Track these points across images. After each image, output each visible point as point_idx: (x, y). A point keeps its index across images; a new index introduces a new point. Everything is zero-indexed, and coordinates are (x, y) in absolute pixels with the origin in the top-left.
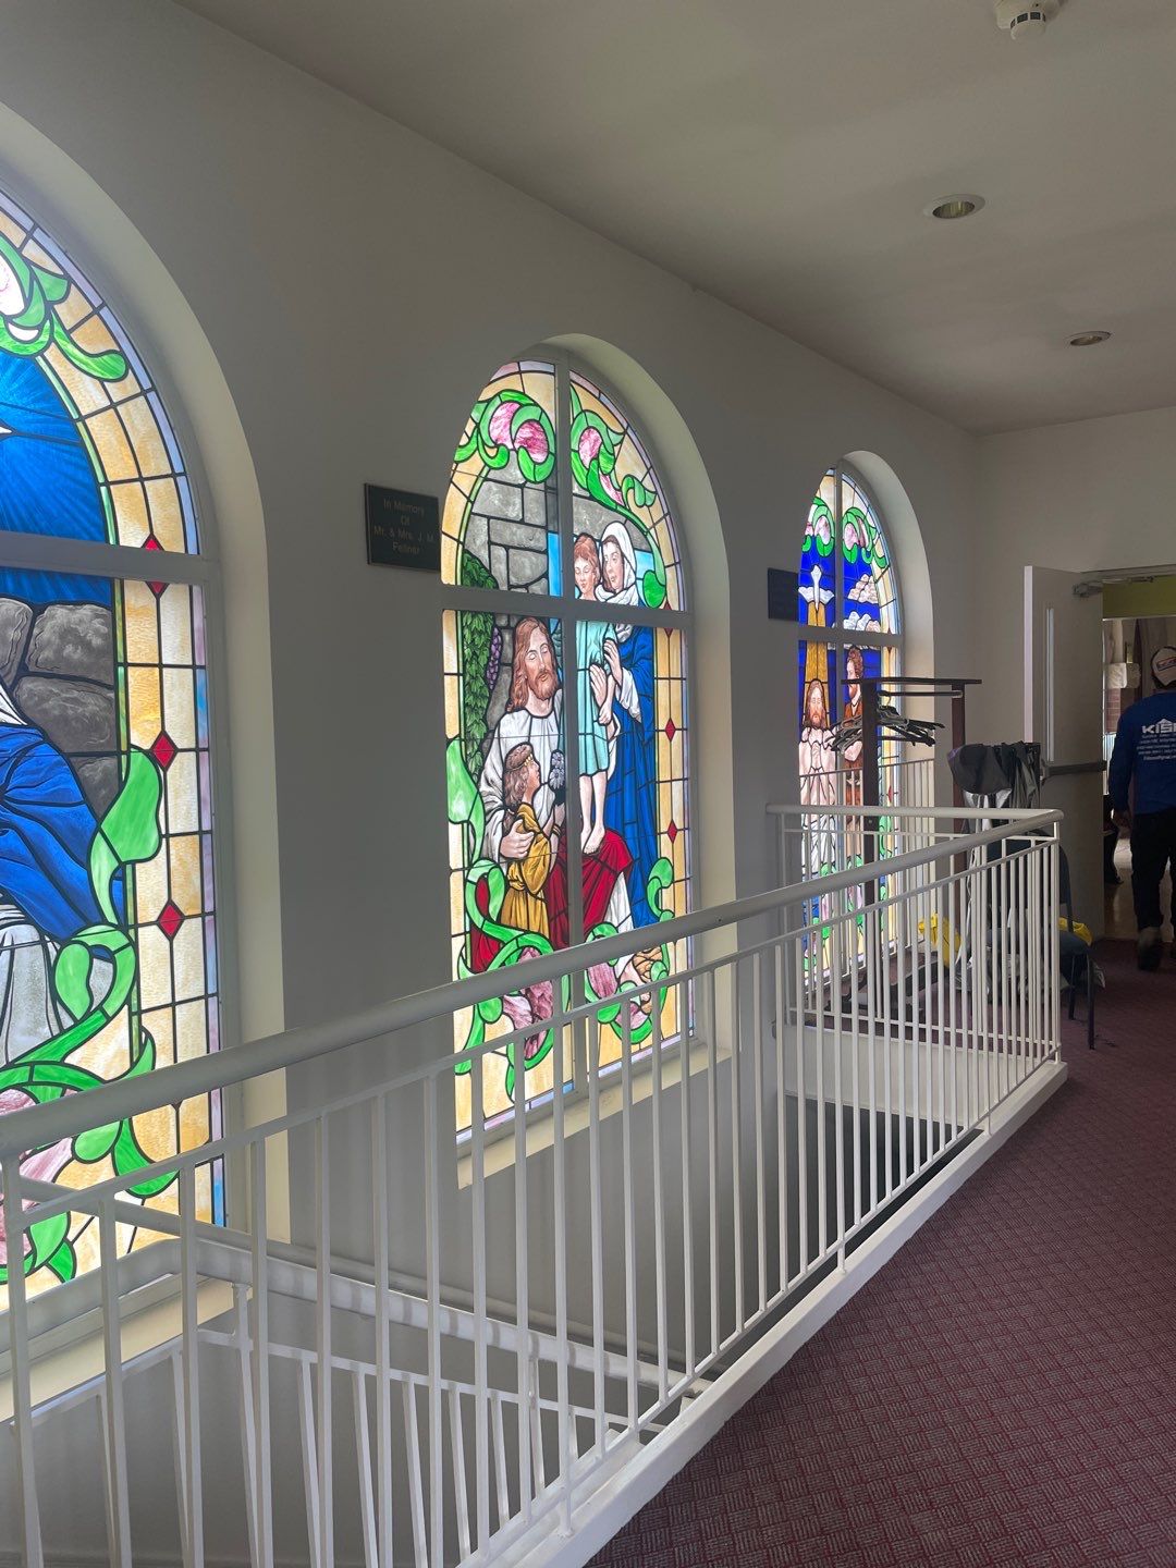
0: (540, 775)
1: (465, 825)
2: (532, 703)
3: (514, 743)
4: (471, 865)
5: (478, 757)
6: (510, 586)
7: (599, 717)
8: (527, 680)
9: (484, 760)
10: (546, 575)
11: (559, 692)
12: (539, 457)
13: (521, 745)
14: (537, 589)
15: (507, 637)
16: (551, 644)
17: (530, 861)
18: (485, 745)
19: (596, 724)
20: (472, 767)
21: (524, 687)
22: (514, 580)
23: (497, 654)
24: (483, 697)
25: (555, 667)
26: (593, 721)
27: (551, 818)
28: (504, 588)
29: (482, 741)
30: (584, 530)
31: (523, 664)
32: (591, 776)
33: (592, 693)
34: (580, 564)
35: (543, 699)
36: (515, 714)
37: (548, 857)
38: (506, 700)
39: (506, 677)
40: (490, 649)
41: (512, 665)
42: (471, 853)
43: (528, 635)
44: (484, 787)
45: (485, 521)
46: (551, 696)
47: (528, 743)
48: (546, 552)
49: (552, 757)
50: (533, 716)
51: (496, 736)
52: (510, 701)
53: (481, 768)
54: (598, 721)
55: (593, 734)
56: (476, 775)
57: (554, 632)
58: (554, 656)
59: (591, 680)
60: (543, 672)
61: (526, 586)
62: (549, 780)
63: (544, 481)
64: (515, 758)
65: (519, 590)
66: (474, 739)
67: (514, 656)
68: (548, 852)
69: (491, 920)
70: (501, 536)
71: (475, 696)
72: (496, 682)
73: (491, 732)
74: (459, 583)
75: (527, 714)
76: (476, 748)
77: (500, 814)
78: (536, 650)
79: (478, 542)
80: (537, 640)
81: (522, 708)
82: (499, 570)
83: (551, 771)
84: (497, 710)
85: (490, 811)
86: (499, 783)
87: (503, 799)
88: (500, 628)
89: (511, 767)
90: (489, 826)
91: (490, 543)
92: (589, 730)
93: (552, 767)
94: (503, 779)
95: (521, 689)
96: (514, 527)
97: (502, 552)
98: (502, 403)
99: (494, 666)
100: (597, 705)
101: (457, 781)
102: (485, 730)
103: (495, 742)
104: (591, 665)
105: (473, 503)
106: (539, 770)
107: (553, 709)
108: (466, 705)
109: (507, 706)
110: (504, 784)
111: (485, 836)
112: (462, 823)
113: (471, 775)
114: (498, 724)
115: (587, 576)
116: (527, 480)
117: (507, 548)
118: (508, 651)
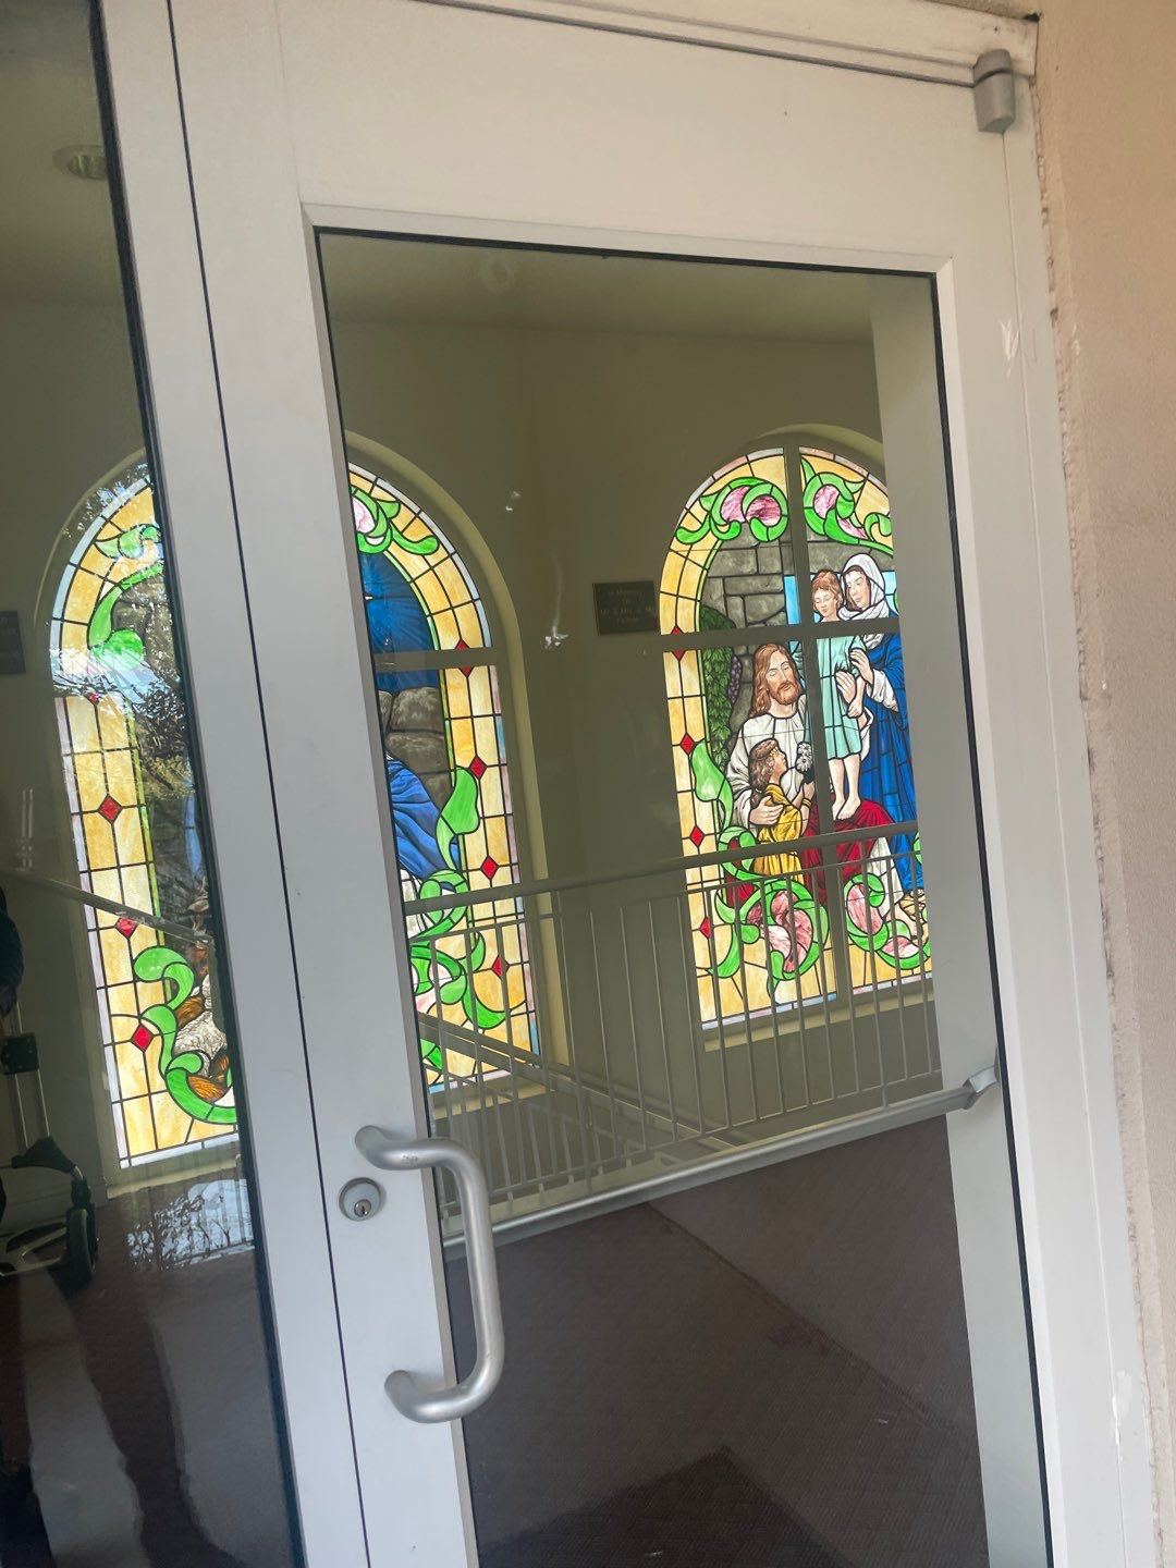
0: (787, 762)
1: (715, 802)
2: (775, 709)
3: (758, 740)
4: (722, 831)
5: (724, 753)
6: (747, 624)
7: (848, 711)
8: (768, 692)
9: (730, 755)
10: (784, 609)
11: (803, 697)
12: (773, 521)
13: (765, 740)
14: (775, 622)
15: (746, 662)
16: (791, 662)
17: (780, 827)
18: (730, 743)
19: (845, 718)
20: (718, 760)
21: (766, 698)
22: (750, 619)
23: (738, 676)
24: (726, 709)
25: (797, 679)
26: (842, 716)
27: (801, 793)
28: (742, 626)
29: (727, 741)
30: (821, 567)
31: (763, 679)
32: (842, 759)
33: (839, 692)
34: (820, 595)
35: (786, 704)
36: (758, 719)
37: (799, 824)
38: (748, 709)
39: (747, 692)
40: (730, 673)
41: (753, 683)
42: (722, 823)
43: (768, 658)
44: (730, 774)
45: (720, 581)
46: (794, 701)
47: (773, 739)
48: (783, 592)
49: (798, 748)
50: (776, 719)
51: (740, 736)
52: (752, 709)
53: (727, 761)
54: (847, 715)
55: (842, 726)
56: (723, 767)
57: (795, 652)
58: (795, 670)
59: (837, 683)
60: (785, 685)
61: (764, 621)
62: (796, 765)
63: (778, 538)
64: (760, 751)
65: (756, 626)
66: (719, 740)
67: (754, 675)
68: (799, 818)
69: (744, 870)
70: (736, 589)
71: (718, 709)
72: (737, 697)
73: (735, 733)
74: (698, 630)
75: (769, 717)
76: (721, 746)
77: (748, 793)
78: (777, 667)
79: (715, 597)
80: (777, 660)
81: (765, 713)
82: (737, 613)
83: (798, 758)
84: (740, 718)
85: (738, 791)
86: (746, 771)
87: (750, 782)
88: (739, 657)
89: (756, 757)
90: (737, 803)
91: (726, 596)
92: (838, 723)
93: (799, 755)
94: (749, 767)
95: (763, 698)
96: (749, 580)
97: (738, 601)
98: (732, 490)
99: (734, 686)
100: (846, 703)
101: (706, 772)
102: (729, 733)
103: (739, 741)
104: (836, 671)
105: (708, 570)
106: (786, 758)
107: (797, 710)
108: (709, 717)
109: (750, 712)
110: (750, 771)
111: (734, 810)
112: (712, 801)
113: (717, 766)
114: (742, 727)
115: (828, 603)
116: (760, 541)
117: (743, 596)
118: (749, 673)
